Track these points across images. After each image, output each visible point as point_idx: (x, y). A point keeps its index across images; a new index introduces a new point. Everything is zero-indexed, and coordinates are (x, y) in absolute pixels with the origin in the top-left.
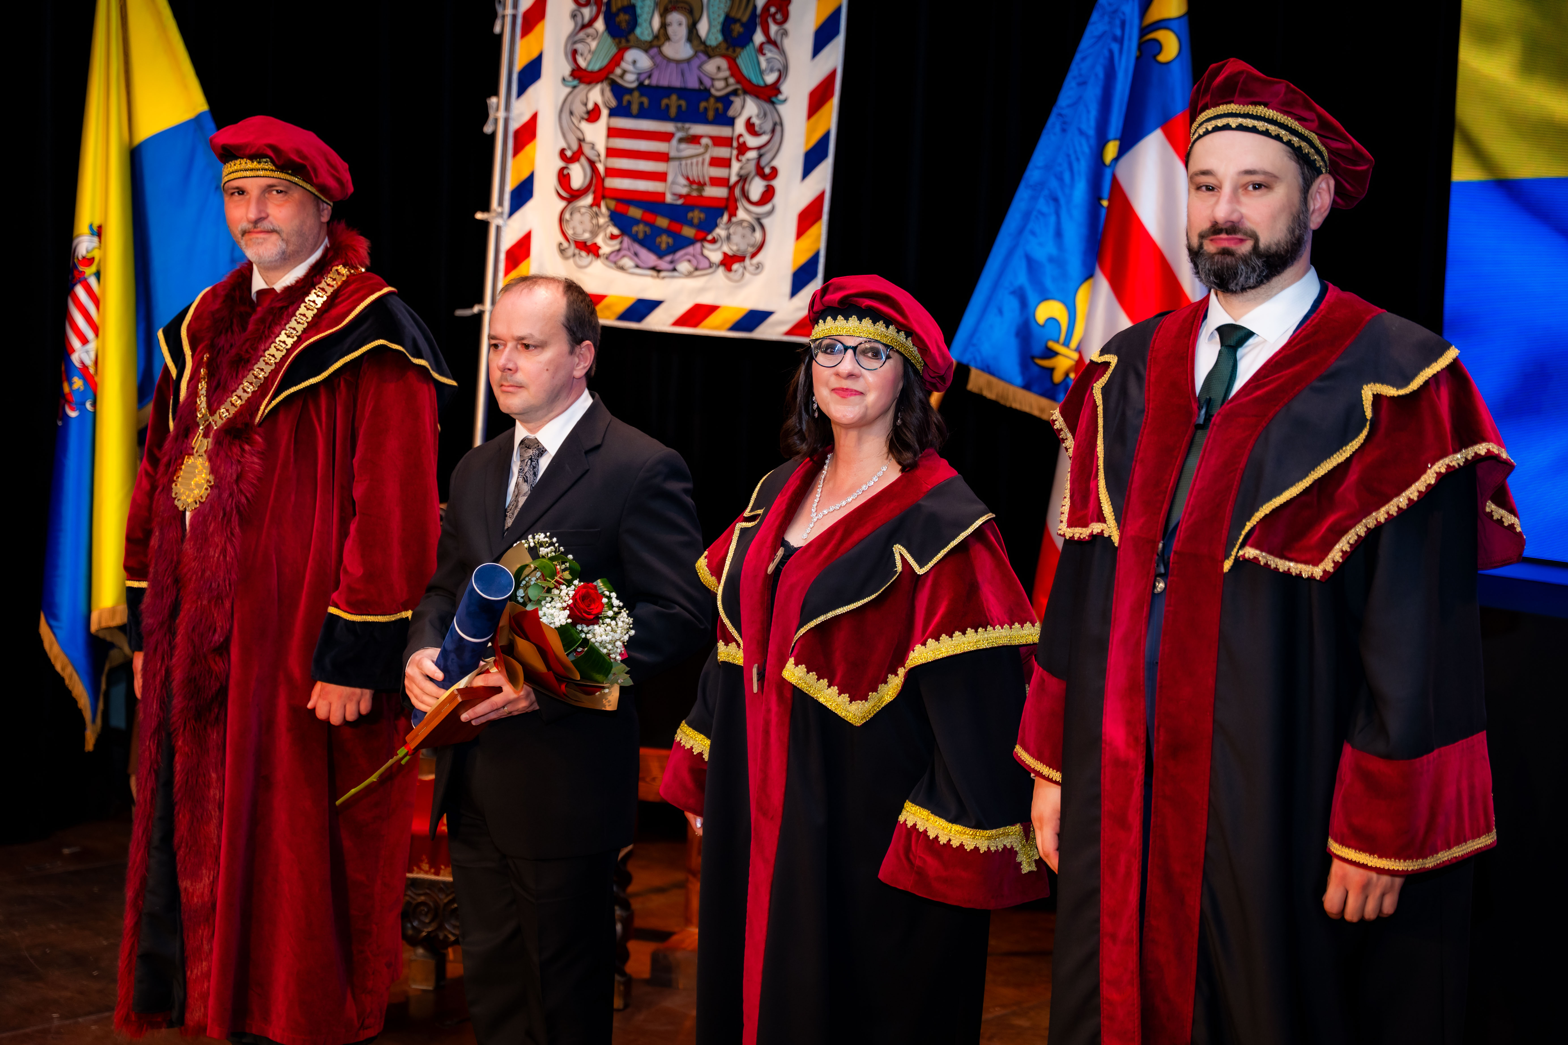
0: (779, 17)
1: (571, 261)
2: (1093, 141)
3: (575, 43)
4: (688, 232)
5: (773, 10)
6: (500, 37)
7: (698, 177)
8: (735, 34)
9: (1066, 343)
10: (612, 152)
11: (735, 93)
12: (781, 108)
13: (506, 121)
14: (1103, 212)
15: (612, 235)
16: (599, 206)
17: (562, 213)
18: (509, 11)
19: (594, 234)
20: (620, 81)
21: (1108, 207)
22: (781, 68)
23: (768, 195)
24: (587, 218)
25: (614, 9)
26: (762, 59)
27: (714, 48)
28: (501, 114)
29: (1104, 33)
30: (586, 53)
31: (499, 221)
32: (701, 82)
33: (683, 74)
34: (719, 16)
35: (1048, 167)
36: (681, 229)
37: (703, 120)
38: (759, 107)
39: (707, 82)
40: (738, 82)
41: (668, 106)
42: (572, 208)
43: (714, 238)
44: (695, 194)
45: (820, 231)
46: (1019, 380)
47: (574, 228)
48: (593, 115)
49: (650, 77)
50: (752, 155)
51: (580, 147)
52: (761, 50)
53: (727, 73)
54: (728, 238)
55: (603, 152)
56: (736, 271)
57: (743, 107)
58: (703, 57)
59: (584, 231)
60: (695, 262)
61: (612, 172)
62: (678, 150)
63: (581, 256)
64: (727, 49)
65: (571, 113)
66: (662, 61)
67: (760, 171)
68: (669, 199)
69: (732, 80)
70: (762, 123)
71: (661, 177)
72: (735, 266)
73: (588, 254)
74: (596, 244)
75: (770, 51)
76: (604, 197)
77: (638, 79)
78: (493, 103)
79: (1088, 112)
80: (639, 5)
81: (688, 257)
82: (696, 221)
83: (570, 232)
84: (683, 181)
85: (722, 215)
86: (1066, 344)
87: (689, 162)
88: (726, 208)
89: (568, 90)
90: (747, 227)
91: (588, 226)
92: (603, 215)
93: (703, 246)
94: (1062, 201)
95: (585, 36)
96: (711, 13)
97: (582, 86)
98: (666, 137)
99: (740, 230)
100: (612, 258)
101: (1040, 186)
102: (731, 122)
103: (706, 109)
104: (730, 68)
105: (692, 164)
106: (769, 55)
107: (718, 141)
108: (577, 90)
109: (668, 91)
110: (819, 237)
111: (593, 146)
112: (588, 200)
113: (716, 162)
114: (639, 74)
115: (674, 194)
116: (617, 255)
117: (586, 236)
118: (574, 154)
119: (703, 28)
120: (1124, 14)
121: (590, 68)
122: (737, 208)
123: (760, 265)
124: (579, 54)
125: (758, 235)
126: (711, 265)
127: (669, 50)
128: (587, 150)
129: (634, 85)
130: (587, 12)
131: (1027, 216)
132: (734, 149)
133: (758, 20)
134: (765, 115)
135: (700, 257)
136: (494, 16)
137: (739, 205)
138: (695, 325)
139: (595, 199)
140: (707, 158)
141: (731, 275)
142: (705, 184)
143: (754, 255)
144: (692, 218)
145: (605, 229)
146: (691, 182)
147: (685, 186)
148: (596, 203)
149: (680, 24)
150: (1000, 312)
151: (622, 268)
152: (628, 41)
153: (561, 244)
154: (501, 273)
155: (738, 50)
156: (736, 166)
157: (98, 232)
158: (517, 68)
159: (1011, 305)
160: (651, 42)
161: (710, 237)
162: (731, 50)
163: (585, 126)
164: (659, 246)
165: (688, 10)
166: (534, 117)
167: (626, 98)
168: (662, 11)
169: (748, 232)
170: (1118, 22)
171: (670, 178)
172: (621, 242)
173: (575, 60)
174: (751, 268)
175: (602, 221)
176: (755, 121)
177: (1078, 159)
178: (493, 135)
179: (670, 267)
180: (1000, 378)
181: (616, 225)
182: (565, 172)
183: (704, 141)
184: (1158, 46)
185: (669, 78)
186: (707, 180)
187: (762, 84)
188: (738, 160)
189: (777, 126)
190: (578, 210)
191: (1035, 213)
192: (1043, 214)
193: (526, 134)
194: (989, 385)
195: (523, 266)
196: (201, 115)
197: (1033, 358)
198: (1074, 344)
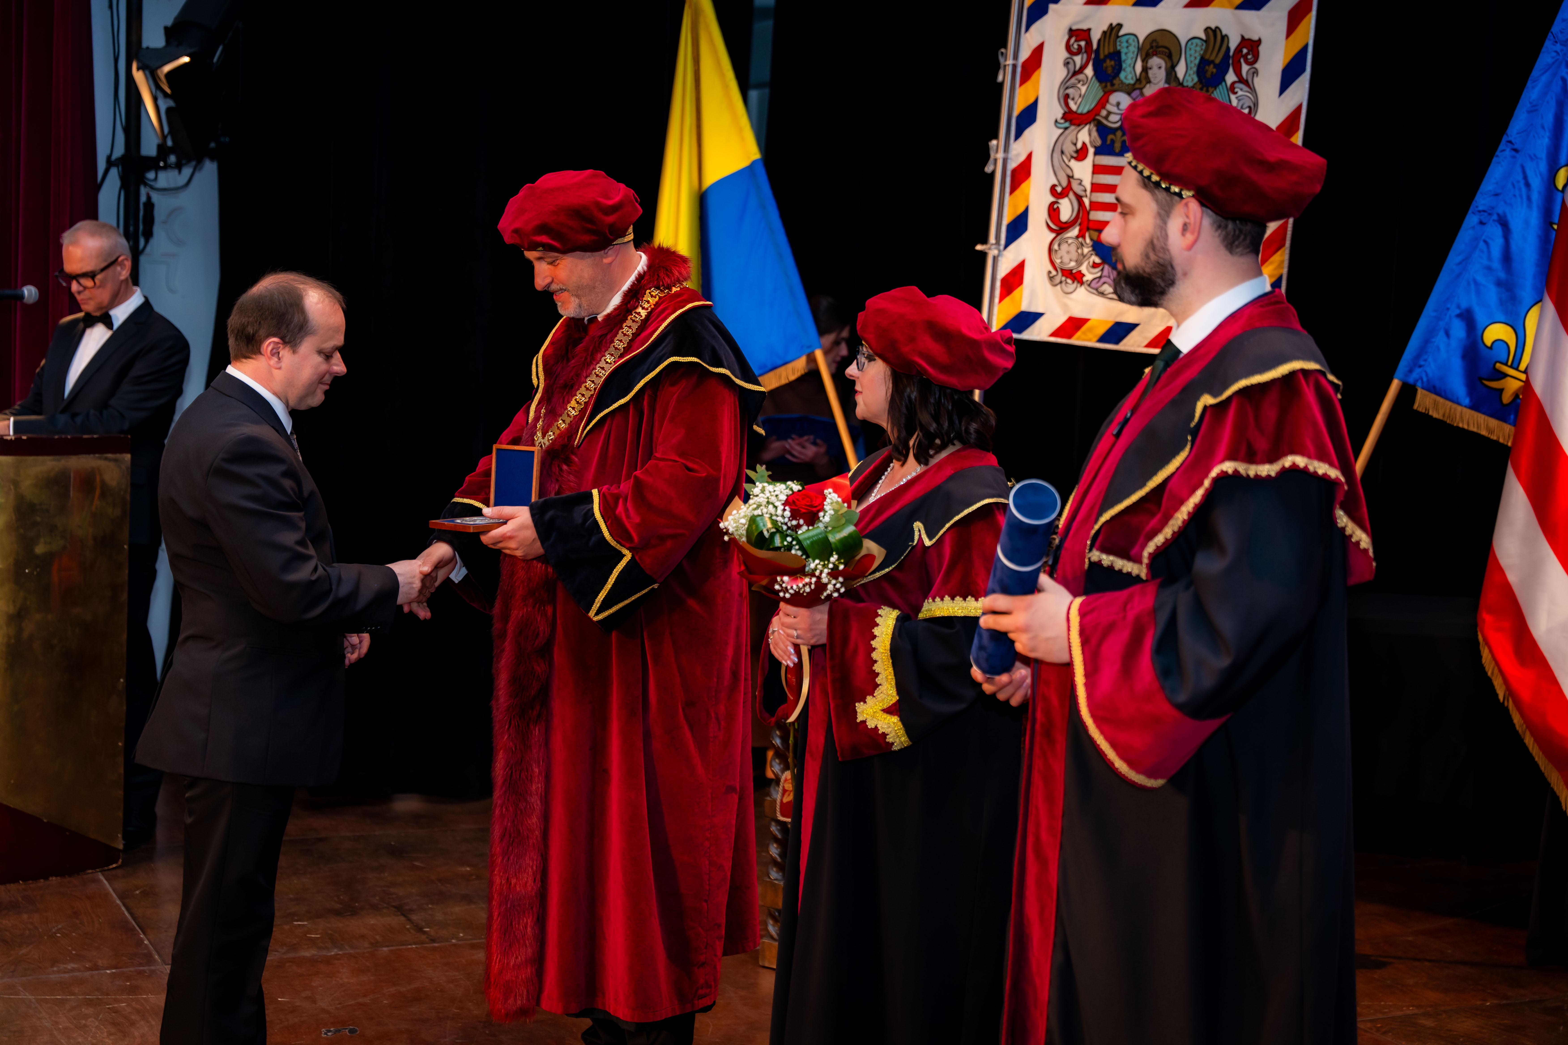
1: (1059, 287)
2: (1543, 166)
3: (1067, 88)
5: (1245, 51)
6: (1001, 85)
8: (1208, 75)
9: (1515, 365)
10: (1097, 188)
13: (1005, 161)
14: (1553, 236)
15: (1094, 263)
16: (1084, 237)
18: (1010, 62)
19: (1079, 263)
21: (1557, 232)
24: (1073, 248)
25: (1102, 56)
28: (1000, 155)
29: (1558, 60)
31: (996, 252)
34: (1196, 58)
35: (1498, 193)
45: (1283, 257)
46: (1467, 401)
47: (1061, 258)
48: (1081, 154)
51: (1069, 183)
52: (1232, 89)
55: (1088, 188)
59: (1071, 260)
63: (1067, 283)
64: (1201, 89)
65: (1062, 152)
73: (1073, 282)
74: (1080, 271)
75: (1241, 90)
76: (1088, 229)
78: (994, 145)
79: (1541, 138)
80: (1124, 51)
83: (1058, 261)
91: (1074, 255)
94: (1512, 225)
95: (1077, 82)
96: (1188, 56)
97: (1073, 127)
100: (1094, 284)
101: (1488, 212)
106: (1240, 93)
108: (1067, 132)
110: (1282, 262)
112: (1075, 231)
116: (1098, 282)
117: (1073, 264)
118: (1063, 189)
121: (1079, 111)
128: (1075, 186)
130: (1078, 60)
131: (1475, 241)
133: (1231, 62)
136: (996, 67)
139: (1080, 230)
145: (1089, 257)
148: (1081, 235)
149: (1160, 68)
150: (1447, 334)
151: (1102, 294)
152: (1113, 85)
154: (997, 300)
155: (1211, 89)
158: (1016, 113)
159: (1458, 327)
160: (1134, 84)
162: (1205, 89)
163: (1073, 164)
166: (1029, 157)
167: (1110, 137)
168: (1144, 56)
172: (1102, 270)
173: (1067, 104)
175: (1086, 250)
177: (1528, 185)
178: (992, 175)
180: (1446, 398)
181: (1097, 255)
182: (1055, 206)
191: (1482, 238)
192: (1492, 238)
193: (1022, 172)
194: (1436, 405)
195: (1016, 293)
196: (754, 163)
197: (1481, 379)
198: (1523, 367)
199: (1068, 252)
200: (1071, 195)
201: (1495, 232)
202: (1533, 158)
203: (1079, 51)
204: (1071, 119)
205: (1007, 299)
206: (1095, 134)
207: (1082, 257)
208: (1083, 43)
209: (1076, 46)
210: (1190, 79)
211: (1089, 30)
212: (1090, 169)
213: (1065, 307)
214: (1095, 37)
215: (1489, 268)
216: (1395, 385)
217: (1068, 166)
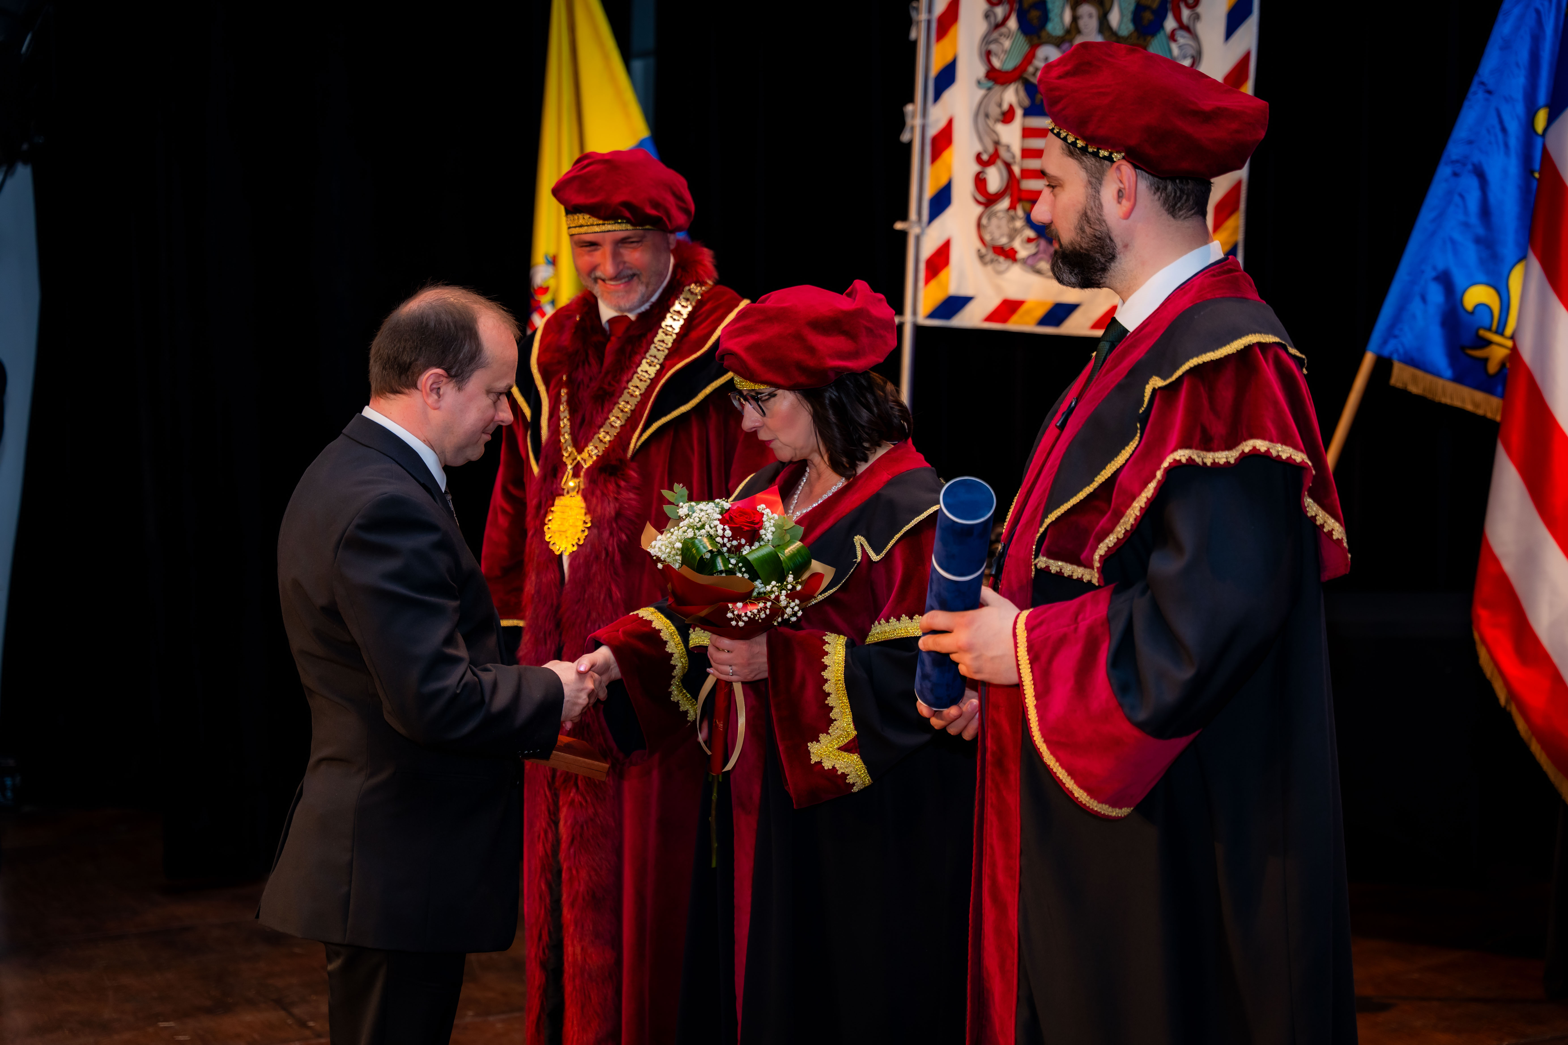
1: (990, 267)
2: (1520, 108)
3: (989, 43)
6: (915, 42)
9: (1500, 330)
10: (1027, 153)
13: (923, 128)
14: (1536, 184)
17: (980, 219)
18: (924, 17)
19: (1012, 238)
21: (1540, 178)
24: (1004, 222)
25: (1026, 5)
28: (918, 122)
31: (918, 230)
35: (1472, 141)
45: (1238, 221)
46: (1449, 373)
47: (992, 234)
48: (1007, 117)
52: (1172, 37)
59: (1002, 235)
61: (1028, 174)
65: (987, 116)
76: (1020, 200)
78: (909, 110)
79: (1515, 78)
83: (987, 237)
86: (1500, 332)
92: (1021, 219)
94: (1489, 176)
100: (1030, 261)
101: (1462, 162)
106: (1181, 41)
110: (1237, 227)
111: (1008, 148)
112: (1005, 203)
119: (1114, 18)
128: (1003, 153)
130: (1000, 11)
131: (1450, 195)
136: (908, 23)
139: (1012, 202)
148: (1012, 207)
150: (1424, 299)
151: (1039, 272)
152: (1039, 37)
153: (979, 251)
154: (921, 284)
155: (1149, 38)
158: (933, 73)
159: (1435, 291)
163: (1001, 128)
166: (950, 123)
172: (1038, 246)
173: (989, 61)
175: (1019, 224)
177: (1504, 130)
178: (910, 144)
180: (1426, 371)
190: (994, 214)
191: (1457, 191)
193: (943, 140)
194: (1415, 379)
195: (943, 275)
196: (642, 143)
197: (1463, 348)
198: (1509, 331)
199: (999, 227)
200: (999, 163)
201: (1471, 183)
202: (1508, 99)
205: (933, 283)
206: (1022, 93)
213: (998, 289)
215: (1466, 225)
216: (1369, 359)
217: (995, 132)
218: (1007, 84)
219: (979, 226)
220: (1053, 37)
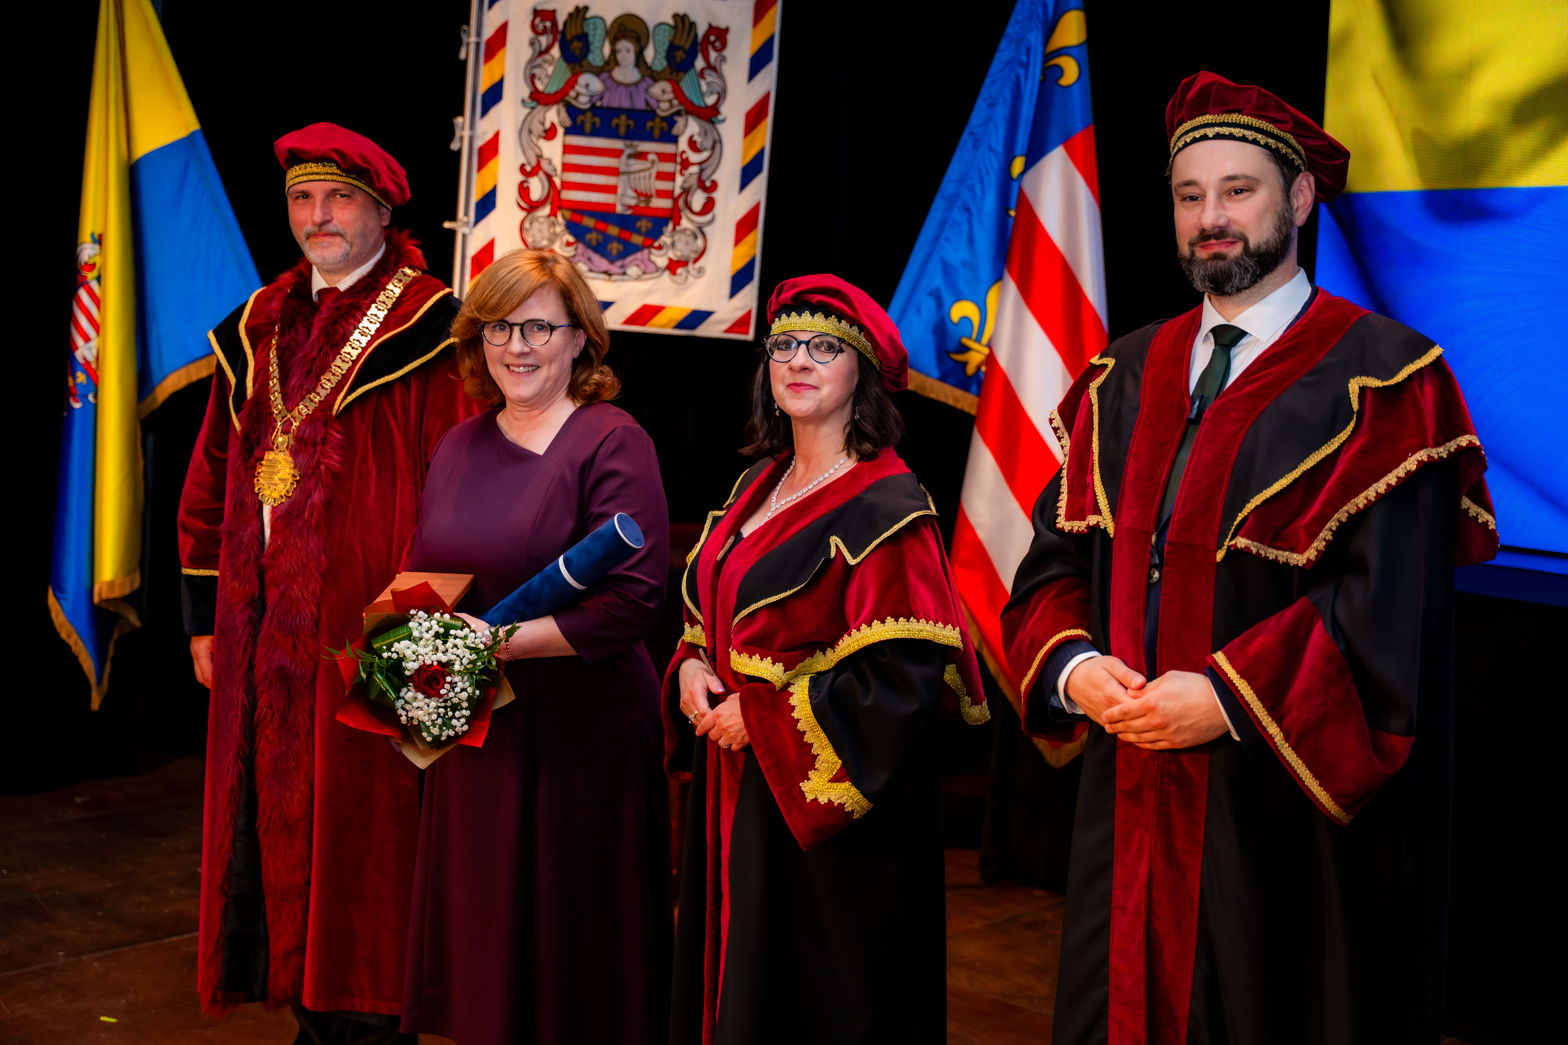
0: (718, 44)
2: (1000, 156)
3: (534, 68)
4: (637, 239)
5: (712, 38)
6: (465, 63)
7: (646, 189)
8: (678, 60)
10: (567, 167)
11: (678, 113)
12: (721, 128)
13: (471, 139)
14: (1011, 221)
16: (556, 216)
18: (473, 39)
19: (552, 241)
20: (574, 103)
21: (1015, 217)
22: (720, 91)
23: (709, 206)
24: (545, 227)
25: (568, 37)
26: (703, 84)
27: (659, 73)
28: (466, 133)
29: (1012, 59)
30: (543, 77)
31: (465, 230)
32: (647, 103)
33: (631, 96)
34: (663, 43)
35: (961, 181)
36: (630, 236)
37: (650, 138)
38: (700, 126)
39: (653, 104)
40: (681, 103)
41: (618, 126)
42: (532, 218)
43: (660, 245)
44: (642, 205)
45: (756, 238)
46: (936, 373)
47: (533, 236)
48: (550, 134)
49: (601, 99)
50: (694, 169)
51: (538, 163)
52: (701, 75)
53: (671, 96)
54: (673, 245)
55: (559, 167)
56: (680, 275)
57: (686, 126)
58: (649, 81)
59: (543, 239)
60: (643, 267)
61: (567, 185)
62: (627, 165)
64: (671, 74)
65: (530, 132)
66: (612, 84)
67: (701, 185)
68: (619, 209)
69: (675, 102)
70: (703, 141)
71: (612, 190)
72: (680, 271)
75: (711, 76)
76: (560, 208)
77: (590, 101)
78: (459, 122)
79: (997, 130)
80: (591, 33)
81: (637, 262)
82: (644, 229)
83: (529, 240)
84: (632, 193)
85: (667, 224)
86: (978, 340)
87: (637, 176)
88: (671, 218)
89: (527, 111)
90: (690, 235)
91: (546, 234)
92: (560, 224)
93: (650, 253)
94: (974, 211)
96: (656, 42)
97: (540, 108)
98: (616, 154)
99: (683, 237)
101: (954, 198)
102: (674, 140)
103: (652, 128)
104: (674, 91)
105: (640, 178)
106: (709, 79)
107: (663, 157)
108: (535, 111)
109: (617, 112)
110: (755, 243)
111: (550, 162)
112: (546, 210)
113: (661, 176)
114: (592, 96)
115: (624, 205)
117: (545, 243)
118: (533, 168)
119: (649, 54)
120: (1029, 42)
121: (547, 91)
122: (680, 218)
123: (702, 270)
124: (537, 78)
125: (700, 242)
126: (658, 269)
127: (618, 74)
128: (544, 165)
129: (587, 106)
130: (544, 40)
131: (942, 224)
132: (678, 164)
133: (699, 48)
134: (706, 133)
135: (648, 262)
136: (458, 43)
137: (683, 215)
138: (644, 324)
139: (552, 209)
140: (654, 172)
141: (676, 278)
142: (652, 196)
143: (696, 260)
144: (640, 227)
146: (639, 194)
147: (634, 198)
148: (553, 214)
149: (628, 51)
150: (919, 311)
152: (581, 66)
155: (681, 74)
156: (679, 180)
157: (99, 240)
158: (481, 91)
159: (928, 305)
161: (656, 244)
162: (674, 74)
163: (542, 143)
164: (610, 253)
165: (635, 38)
166: (497, 135)
167: (580, 118)
169: (691, 239)
170: (1023, 49)
171: (620, 191)
172: (576, 249)
174: (694, 272)
175: (559, 229)
176: (697, 138)
177: (988, 173)
178: (459, 153)
179: (621, 271)
180: (919, 371)
182: (525, 185)
183: (651, 157)
184: (1060, 71)
185: (619, 100)
186: (654, 192)
187: (702, 105)
188: (681, 174)
189: (717, 144)
190: (537, 219)
191: (949, 222)
192: (957, 223)
193: (489, 151)
196: (192, 134)
197: (948, 353)
198: (985, 339)
200: (541, 174)
201: (960, 218)
202: (990, 149)
203: (545, 31)
204: (538, 98)
206: (564, 114)
207: (554, 236)
208: (548, 24)
209: (541, 27)
210: (659, 64)
211: (554, 12)
212: (560, 149)
214: (561, 18)
217: (537, 146)
218: (549, 105)
219: (521, 228)
220: (593, 66)
